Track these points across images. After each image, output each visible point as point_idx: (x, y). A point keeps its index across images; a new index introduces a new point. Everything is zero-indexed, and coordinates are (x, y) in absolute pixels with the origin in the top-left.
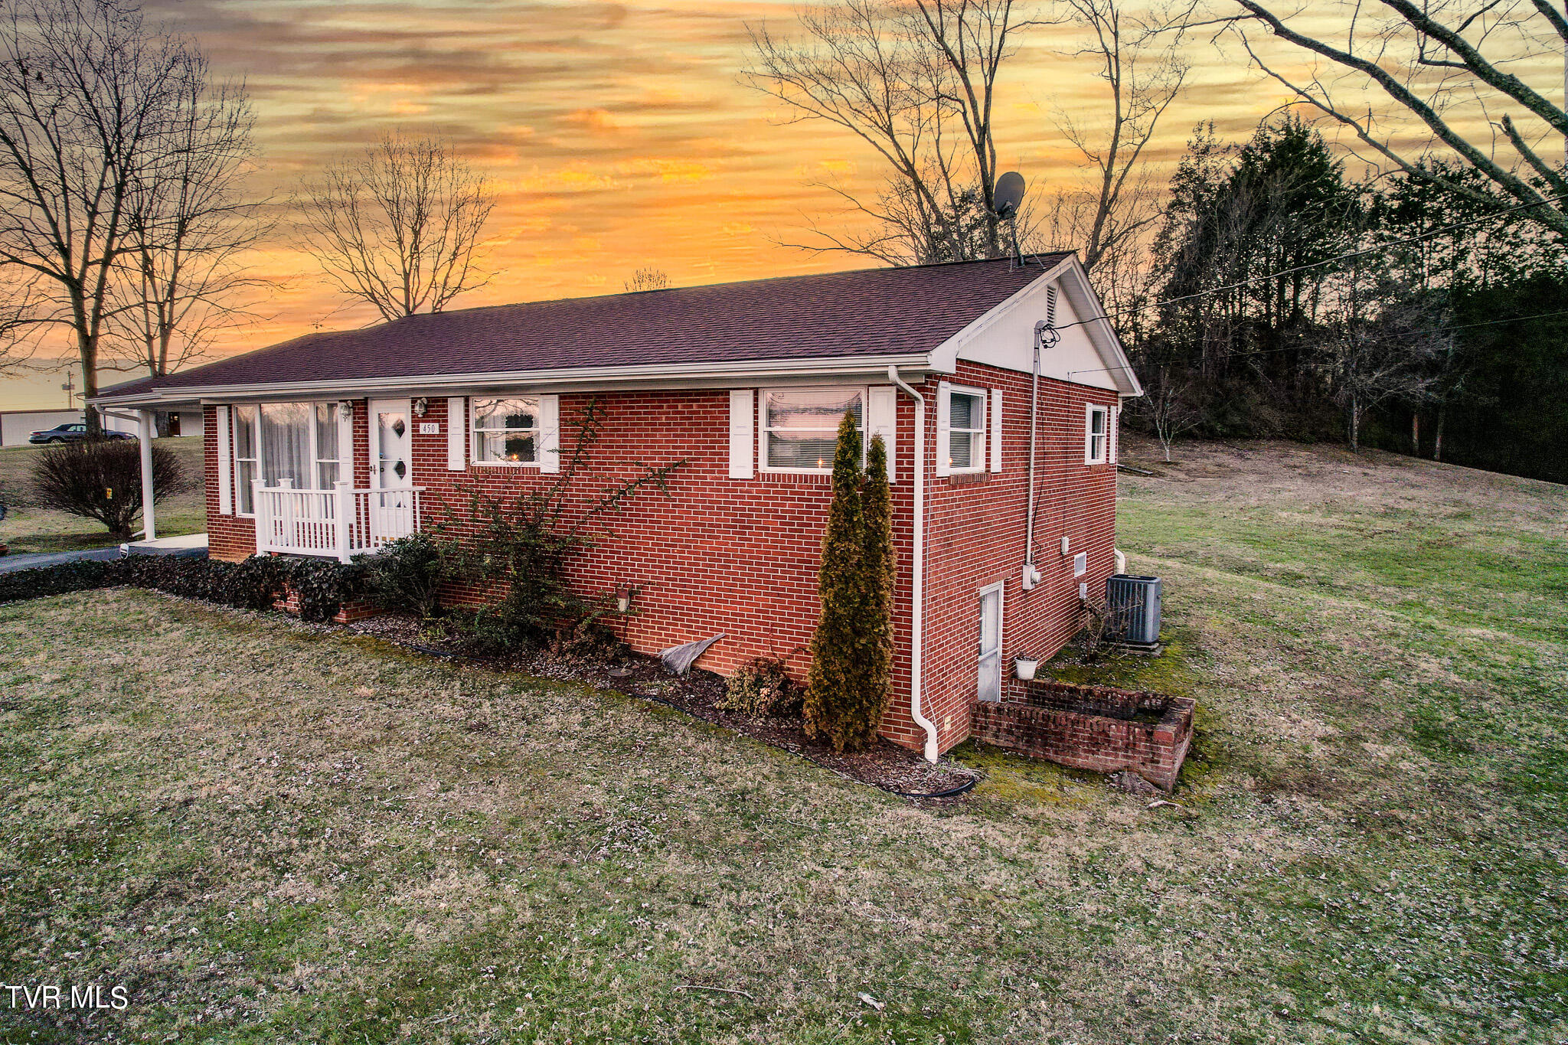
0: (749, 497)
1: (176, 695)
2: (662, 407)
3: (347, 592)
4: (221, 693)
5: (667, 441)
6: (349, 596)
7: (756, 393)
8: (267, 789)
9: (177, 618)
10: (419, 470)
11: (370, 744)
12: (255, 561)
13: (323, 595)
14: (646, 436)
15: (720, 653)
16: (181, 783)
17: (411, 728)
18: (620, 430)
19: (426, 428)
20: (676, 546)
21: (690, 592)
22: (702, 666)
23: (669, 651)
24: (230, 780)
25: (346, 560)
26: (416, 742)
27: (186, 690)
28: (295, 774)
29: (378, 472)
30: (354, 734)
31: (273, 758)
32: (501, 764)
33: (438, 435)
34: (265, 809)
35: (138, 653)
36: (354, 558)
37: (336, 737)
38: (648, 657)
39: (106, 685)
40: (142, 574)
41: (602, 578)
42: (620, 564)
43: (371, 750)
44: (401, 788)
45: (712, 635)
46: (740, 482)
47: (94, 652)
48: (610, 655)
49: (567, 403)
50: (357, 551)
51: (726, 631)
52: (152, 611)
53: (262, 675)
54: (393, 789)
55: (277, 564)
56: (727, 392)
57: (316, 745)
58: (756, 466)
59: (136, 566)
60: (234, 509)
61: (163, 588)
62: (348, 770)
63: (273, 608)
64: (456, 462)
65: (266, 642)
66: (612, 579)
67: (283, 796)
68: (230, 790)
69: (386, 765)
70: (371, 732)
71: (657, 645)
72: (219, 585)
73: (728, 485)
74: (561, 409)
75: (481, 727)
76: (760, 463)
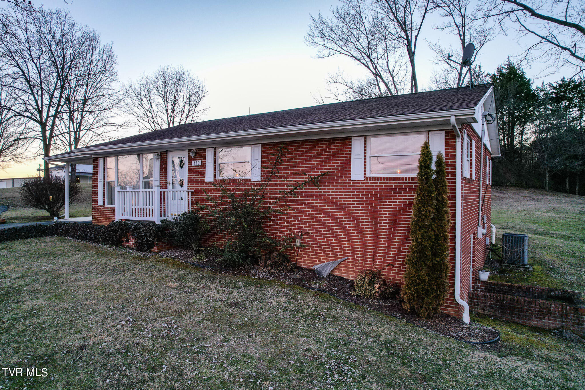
0: (362, 189)
1: (77, 285)
2: (315, 147)
3: (159, 237)
4: (100, 285)
5: (317, 164)
6: (160, 239)
7: (365, 138)
8: (127, 339)
9: (78, 249)
10: (191, 182)
11: (179, 313)
12: (115, 223)
13: (147, 239)
14: (306, 161)
15: (345, 267)
16: (79, 335)
17: (200, 305)
18: (292, 159)
19: (194, 163)
20: (321, 214)
21: (329, 237)
22: (336, 273)
23: (318, 266)
24: (105, 334)
25: (158, 222)
26: (204, 312)
27: (81, 283)
28: (142, 331)
29: (171, 185)
30: (170, 307)
31: (128, 320)
32: (252, 325)
33: (201, 166)
34: (126, 352)
35: (59, 265)
36: (162, 221)
37: (161, 309)
38: (306, 269)
39: (42, 280)
40: (63, 231)
41: (282, 231)
42: (291, 223)
43: (181, 317)
44: (201, 339)
45: (341, 258)
46: (358, 182)
47: (38, 264)
48: (289, 268)
49: (265, 148)
50: (163, 218)
51: (348, 256)
52: (67, 246)
53: (119, 276)
54: (197, 340)
55: (125, 225)
56: (350, 138)
57: (151, 313)
58: (365, 174)
59: (60, 227)
60: (104, 203)
61: (72, 237)
62: (170, 328)
63: (122, 245)
64: (209, 177)
65: (120, 261)
66: (287, 231)
67: (137, 344)
68: (106, 339)
69: (190, 326)
70: (179, 307)
71: (310, 263)
72: (97, 235)
73: (350, 183)
74: (262, 151)
75: (235, 304)
76: (367, 172)
